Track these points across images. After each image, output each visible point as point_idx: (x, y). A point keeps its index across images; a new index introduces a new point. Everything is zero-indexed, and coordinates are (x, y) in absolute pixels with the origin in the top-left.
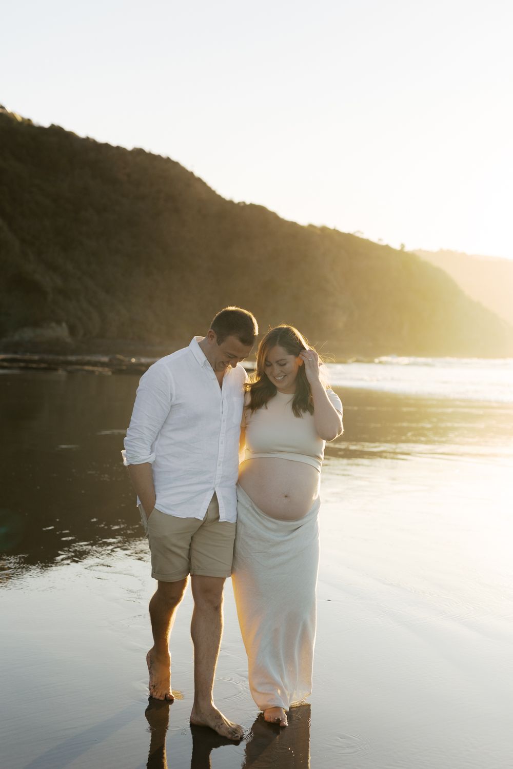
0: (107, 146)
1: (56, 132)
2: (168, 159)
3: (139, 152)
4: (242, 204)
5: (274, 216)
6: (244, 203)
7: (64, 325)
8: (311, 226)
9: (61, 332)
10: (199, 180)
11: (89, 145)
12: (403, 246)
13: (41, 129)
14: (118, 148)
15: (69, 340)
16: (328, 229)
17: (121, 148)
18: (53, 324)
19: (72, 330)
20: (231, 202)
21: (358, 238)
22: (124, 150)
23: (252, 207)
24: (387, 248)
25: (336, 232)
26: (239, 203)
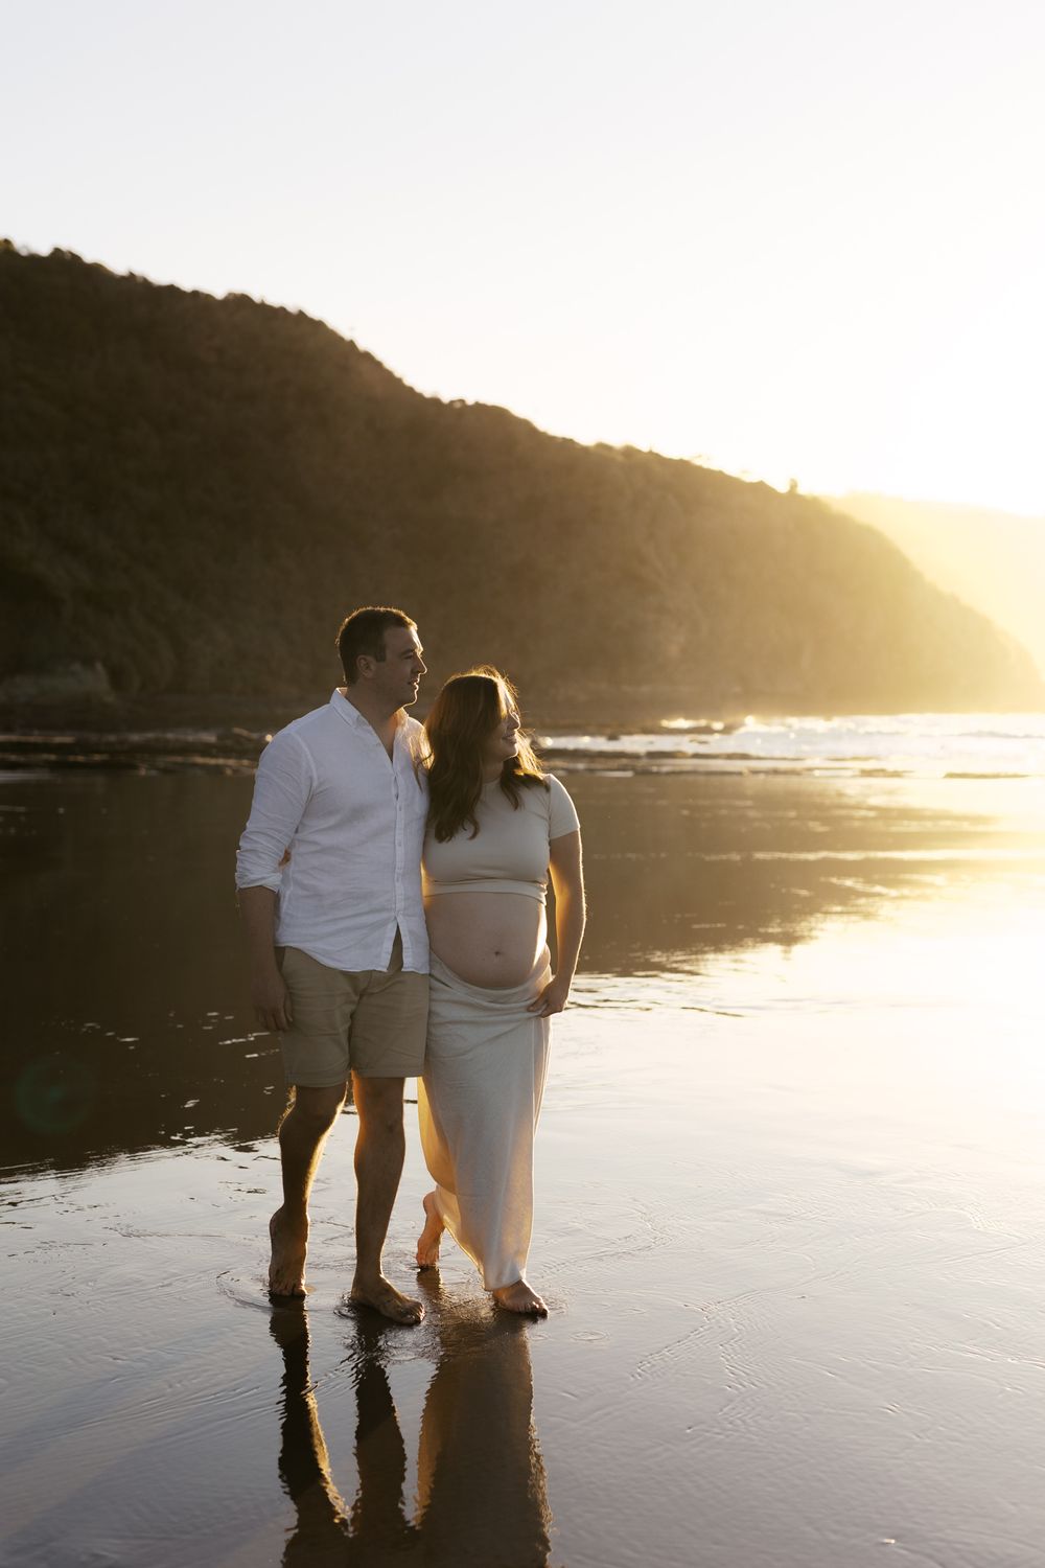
0: (172, 291)
1: (64, 264)
2: (301, 316)
3: (240, 302)
4: (458, 405)
5: (527, 427)
6: (462, 401)
7: (99, 666)
8: (602, 447)
9: (93, 682)
10: (367, 356)
11: (135, 289)
12: (794, 486)
13: (34, 260)
14: (196, 294)
15: (110, 699)
16: (639, 452)
17: (203, 294)
18: (77, 667)
19: (117, 677)
20: (436, 402)
21: (699, 469)
22: (208, 297)
23: (480, 408)
24: (760, 488)
25: (654, 457)
26: (452, 402)
